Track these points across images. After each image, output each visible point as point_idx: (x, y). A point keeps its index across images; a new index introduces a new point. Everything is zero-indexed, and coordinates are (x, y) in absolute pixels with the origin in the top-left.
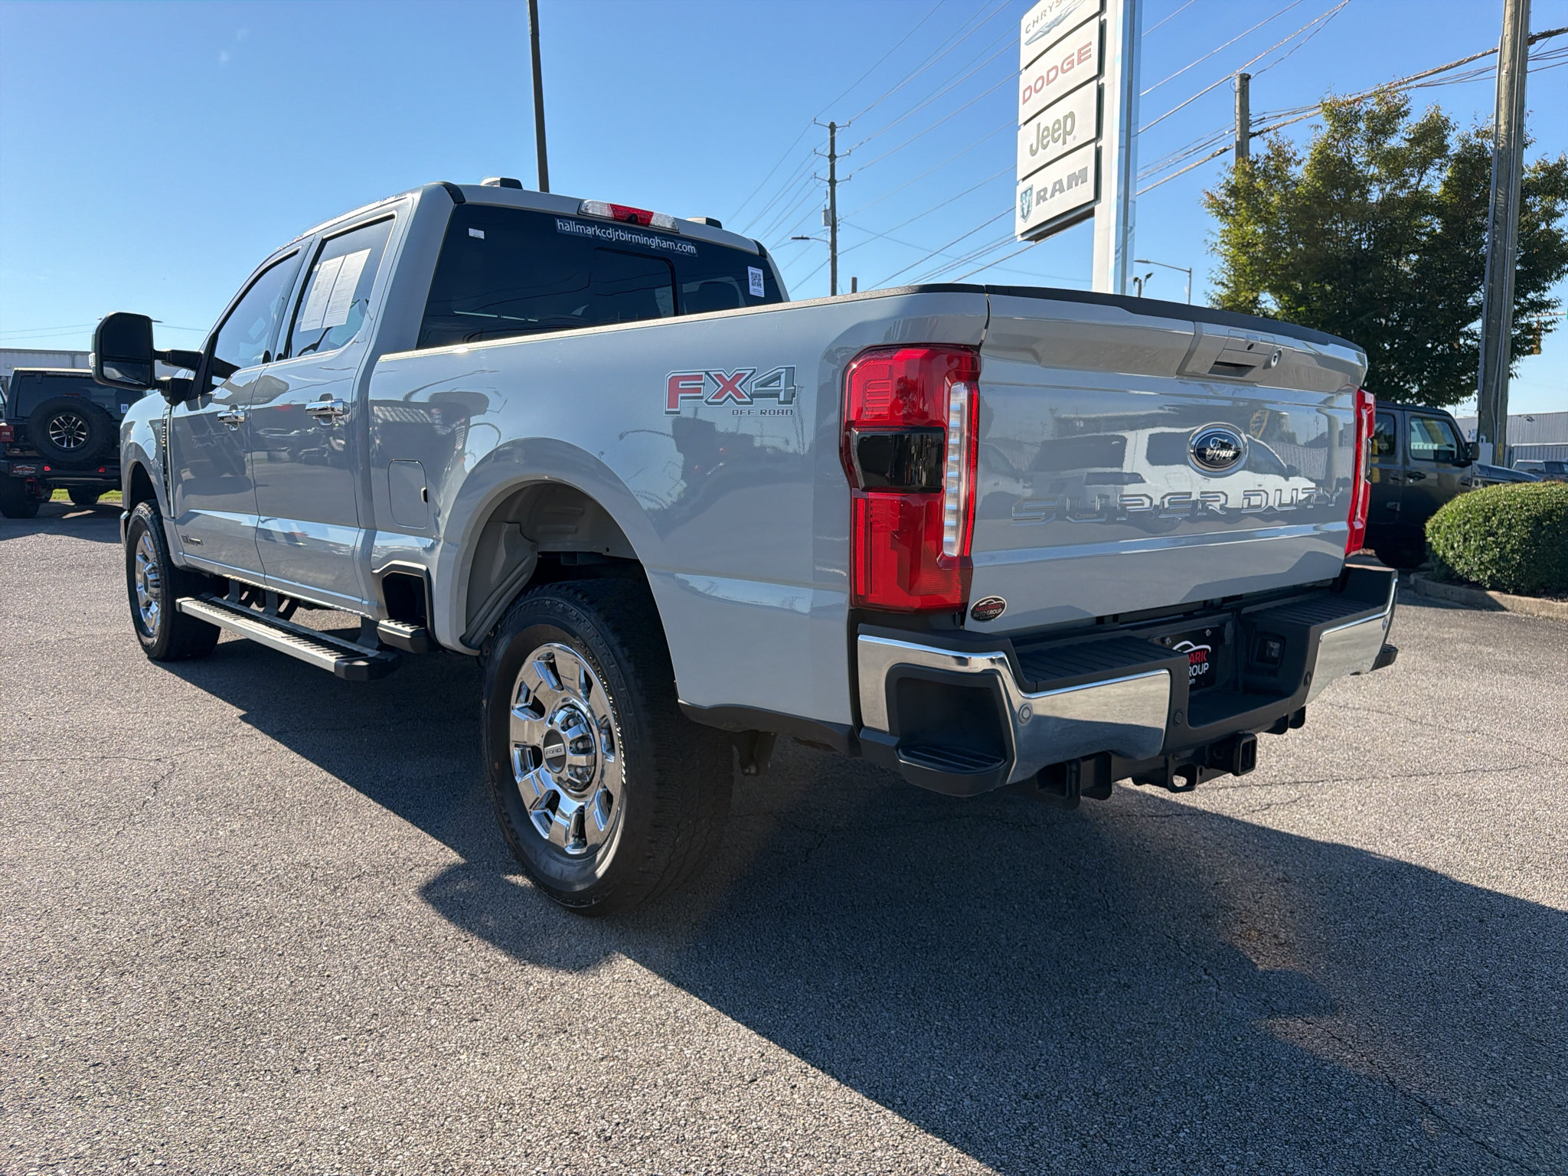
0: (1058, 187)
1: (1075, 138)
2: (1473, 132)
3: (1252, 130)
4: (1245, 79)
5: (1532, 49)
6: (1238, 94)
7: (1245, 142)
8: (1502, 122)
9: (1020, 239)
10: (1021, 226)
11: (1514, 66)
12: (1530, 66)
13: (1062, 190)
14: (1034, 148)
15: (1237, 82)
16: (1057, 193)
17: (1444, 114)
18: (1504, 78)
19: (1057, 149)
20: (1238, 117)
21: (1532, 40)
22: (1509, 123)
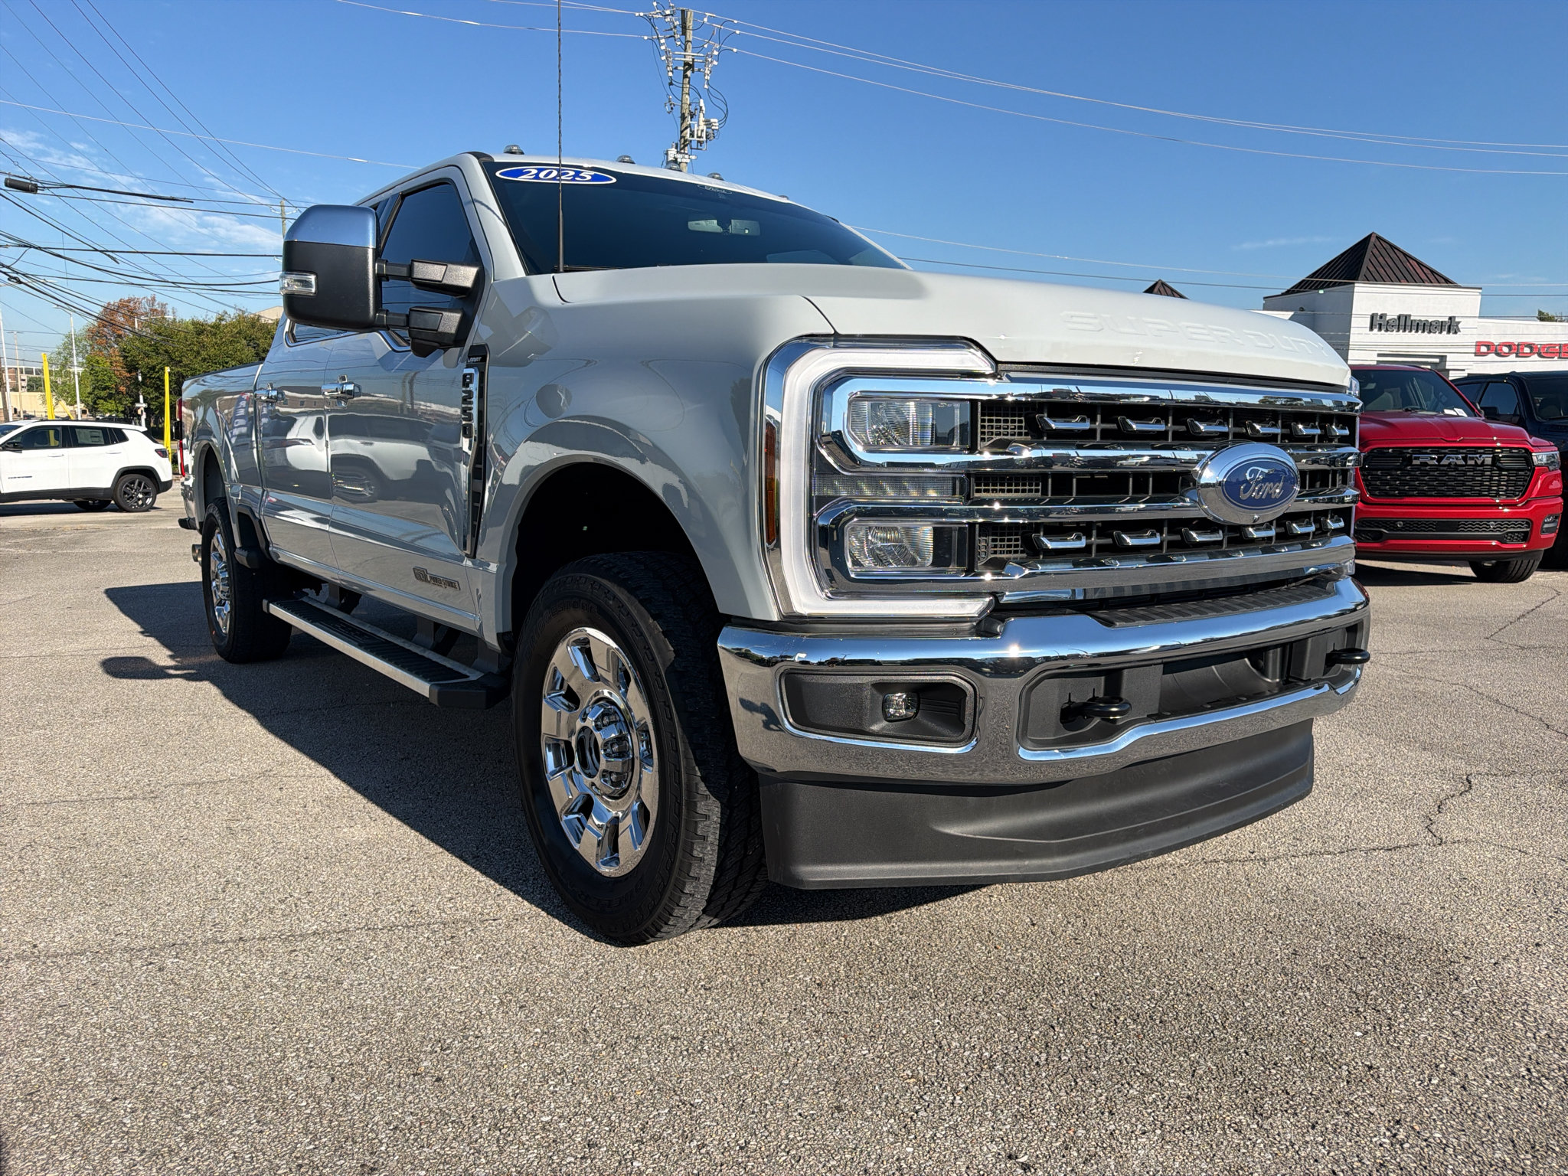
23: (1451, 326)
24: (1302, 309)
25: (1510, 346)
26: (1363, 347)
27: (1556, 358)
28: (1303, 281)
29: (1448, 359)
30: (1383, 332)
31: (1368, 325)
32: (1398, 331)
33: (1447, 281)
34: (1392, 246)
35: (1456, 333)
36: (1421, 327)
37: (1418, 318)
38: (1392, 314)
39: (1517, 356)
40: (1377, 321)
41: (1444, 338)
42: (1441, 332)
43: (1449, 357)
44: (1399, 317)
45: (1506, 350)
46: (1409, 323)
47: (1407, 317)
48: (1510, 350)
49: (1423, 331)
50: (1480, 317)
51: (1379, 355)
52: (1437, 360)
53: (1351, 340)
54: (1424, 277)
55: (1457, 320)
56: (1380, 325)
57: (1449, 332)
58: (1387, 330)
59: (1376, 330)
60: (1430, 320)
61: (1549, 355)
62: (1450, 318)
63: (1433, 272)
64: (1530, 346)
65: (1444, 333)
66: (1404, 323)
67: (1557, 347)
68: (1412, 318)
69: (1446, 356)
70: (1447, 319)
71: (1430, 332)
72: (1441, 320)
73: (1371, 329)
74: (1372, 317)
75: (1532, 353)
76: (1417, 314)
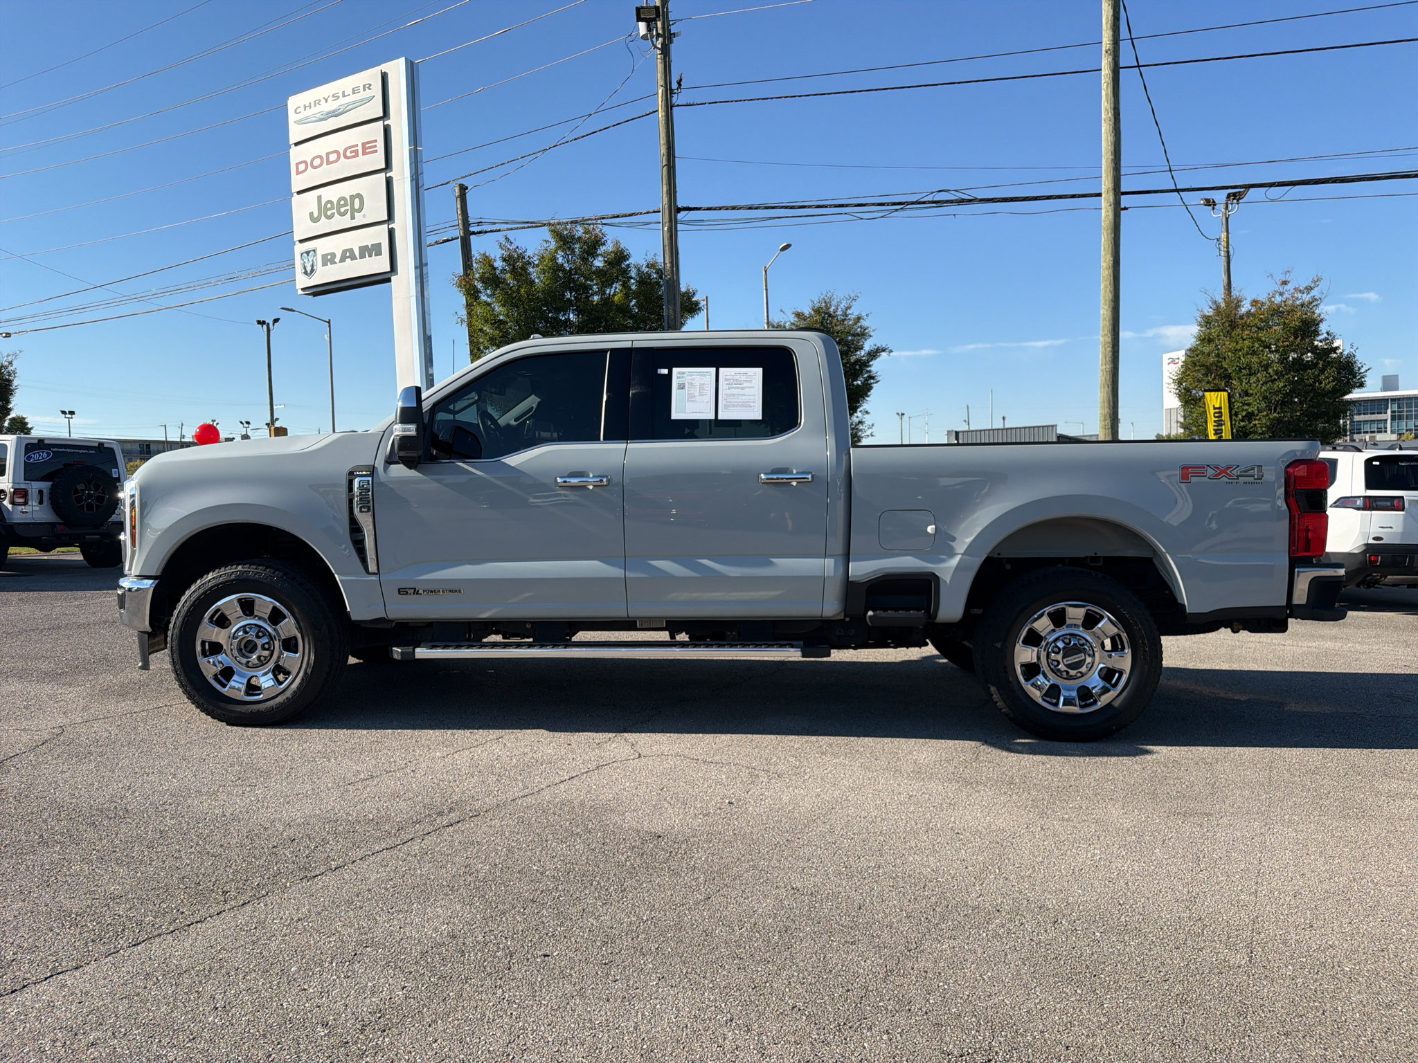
0: (348, 255)
1: (364, 216)
2: (645, 264)
3: (472, 229)
4: (463, 189)
5: (680, 216)
6: (458, 199)
7: (468, 237)
8: (667, 261)
9: (300, 292)
10: (302, 281)
11: (672, 226)
12: (680, 227)
13: (353, 258)
14: (316, 215)
15: (457, 190)
16: (348, 260)
17: (622, 246)
18: (666, 232)
19: (346, 222)
20: (460, 217)
21: (679, 210)
22: (672, 263)
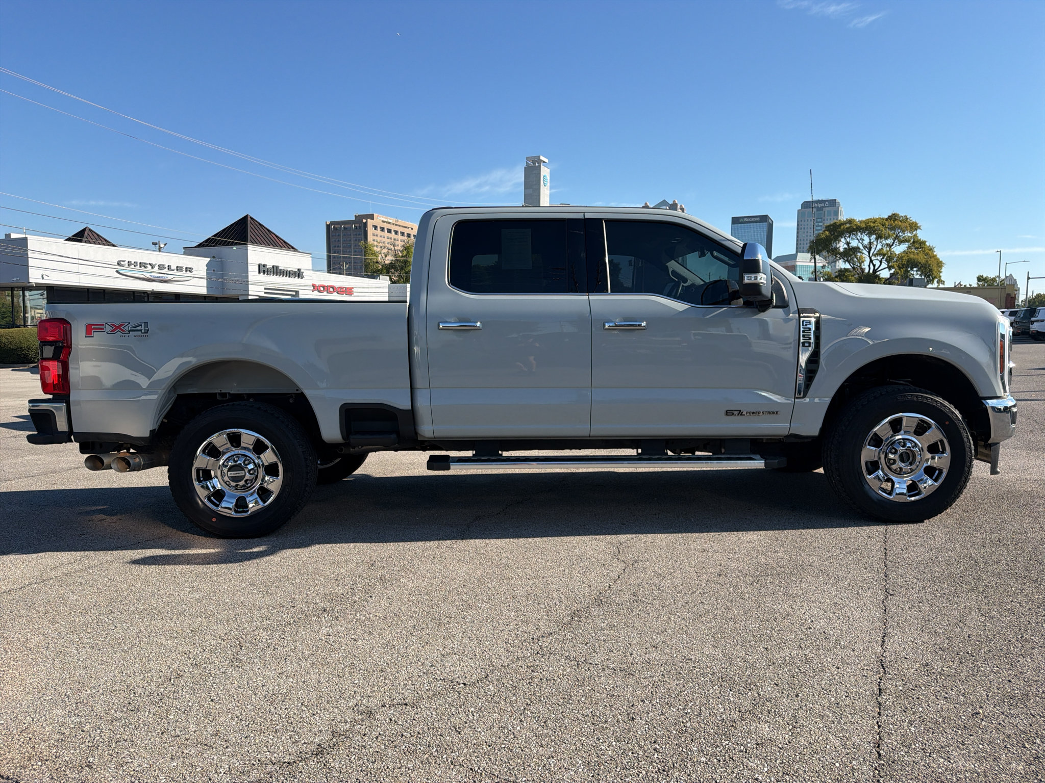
23: (299, 274)
24: (214, 257)
25: (324, 287)
26: (255, 284)
27: (344, 295)
28: (210, 238)
29: (300, 293)
30: (265, 275)
31: (257, 271)
32: (273, 275)
33: (293, 248)
34: (260, 224)
35: (302, 278)
36: (285, 274)
37: (283, 268)
38: (269, 266)
39: (327, 293)
40: (262, 268)
41: (296, 280)
42: (295, 278)
43: (301, 292)
44: (273, 267)
45: (322, 289)
46: (278, 271)
47: (277, 267)
48: (324, 289)
49: (286, 276)
50: (313, 270)
51: (265, 289)
52: (294, 293)
53: (249, 279)
54: (282, 245)
55: (302, 271)
56: (264, 271)
57: (299, 277)
58: (268, 274)
59: (262, 274)
60: (289, 270)
61: (341, 293)
62: (299, 270)
63: (285, 242)
64: (333, 287)
65: (297, 278)
66: (276, 271)
67: (344, 289)
68: (280, 268)
69: (298, 291)
70: (296, 270)
71: (289, 277)
72: (294, 270)
73: (259, 272)
74: (259, 266)
75: (334, 291)
76: (282, 266)
